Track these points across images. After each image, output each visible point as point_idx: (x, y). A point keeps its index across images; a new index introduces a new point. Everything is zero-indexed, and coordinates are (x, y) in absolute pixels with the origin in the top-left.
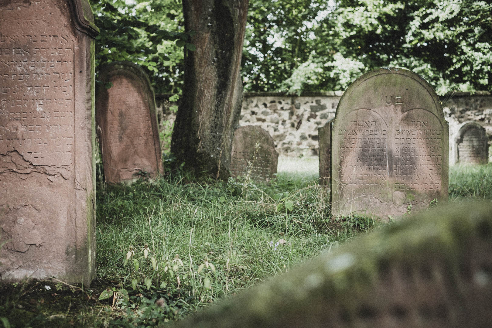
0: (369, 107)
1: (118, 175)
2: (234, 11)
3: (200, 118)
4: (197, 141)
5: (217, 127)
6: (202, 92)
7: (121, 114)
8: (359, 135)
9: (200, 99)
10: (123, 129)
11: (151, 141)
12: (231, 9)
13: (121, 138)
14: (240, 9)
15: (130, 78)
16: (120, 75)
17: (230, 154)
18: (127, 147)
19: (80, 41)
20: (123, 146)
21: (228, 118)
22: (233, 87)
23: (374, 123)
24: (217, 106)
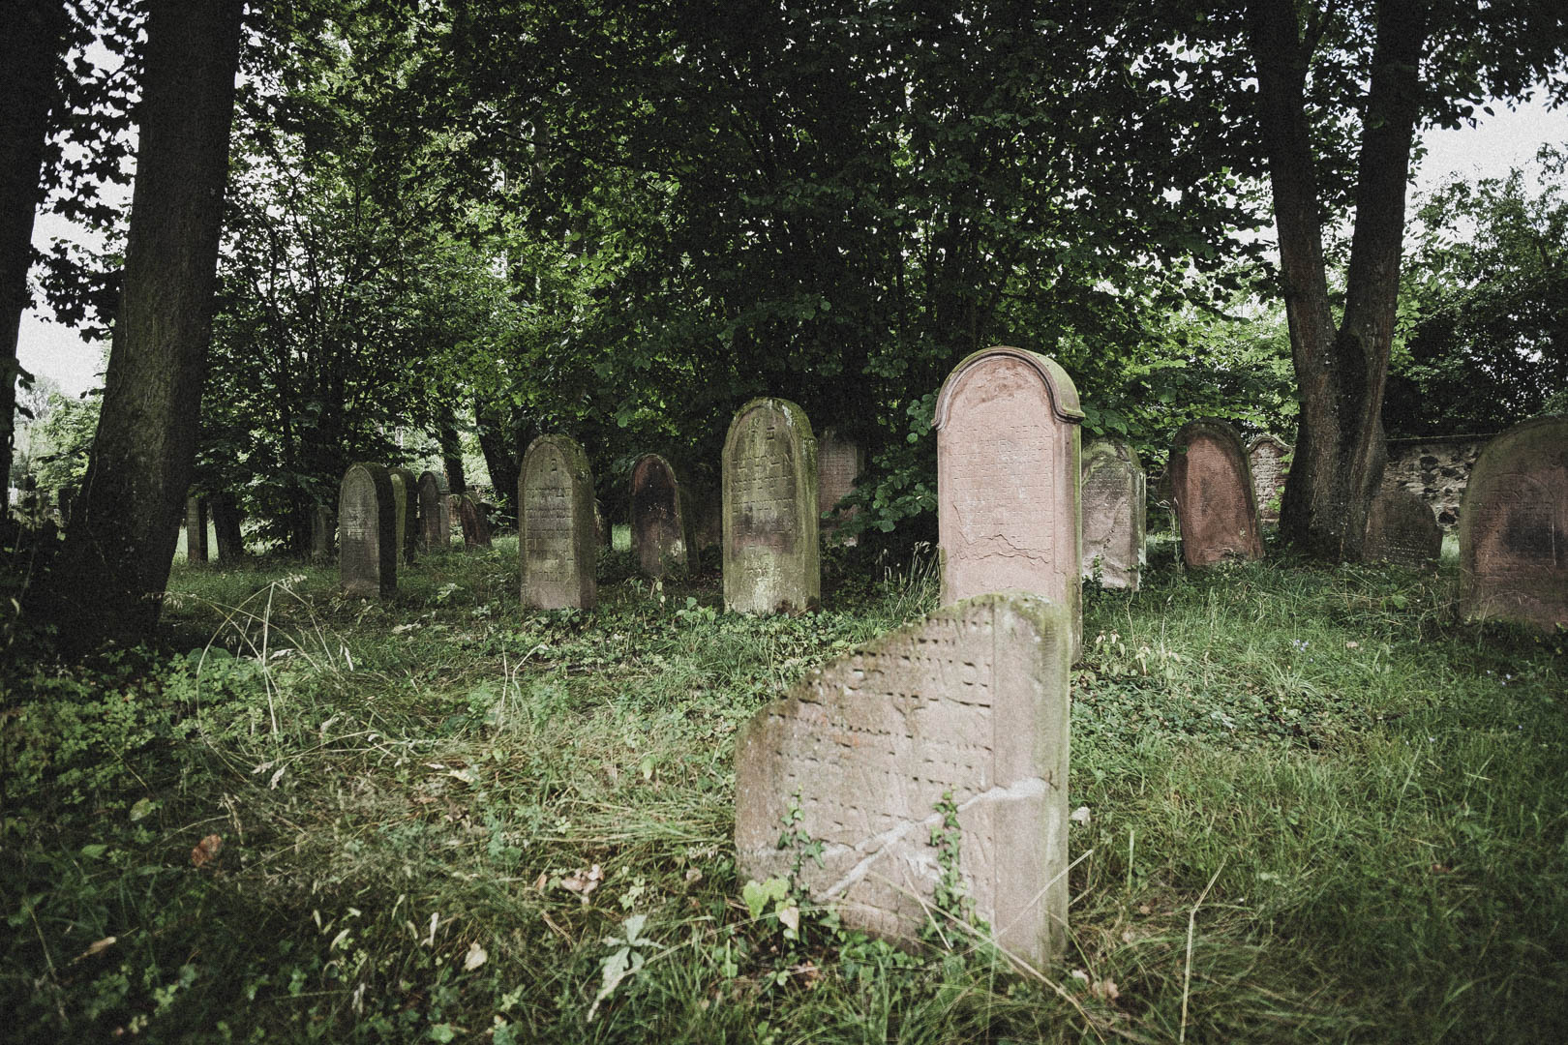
0: (1522, 469)
1: (1202, 557)
2: (1367, 342)
3: (1315, 484)
4: (1310, 514)
5: (1341, 494)
6: (1317, 452)
7: (1204, 482)
8: (1505, 510)
9: (1313, 460)
10: (1207, 500)
11: (1244, 516)
12: (1362, 340)
13: (1204, 511)
14: (1377, 336)
15: (1213, 438)
16: (1202, 435)
17: (1363, 532)
18: (1213, 522)
19: (1059, 429)
20: (1208, 520)
21: (1358, 482)
22: (1367, 441)
23: (1530, 494)
24: (1341, 467)
